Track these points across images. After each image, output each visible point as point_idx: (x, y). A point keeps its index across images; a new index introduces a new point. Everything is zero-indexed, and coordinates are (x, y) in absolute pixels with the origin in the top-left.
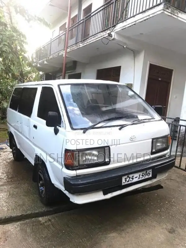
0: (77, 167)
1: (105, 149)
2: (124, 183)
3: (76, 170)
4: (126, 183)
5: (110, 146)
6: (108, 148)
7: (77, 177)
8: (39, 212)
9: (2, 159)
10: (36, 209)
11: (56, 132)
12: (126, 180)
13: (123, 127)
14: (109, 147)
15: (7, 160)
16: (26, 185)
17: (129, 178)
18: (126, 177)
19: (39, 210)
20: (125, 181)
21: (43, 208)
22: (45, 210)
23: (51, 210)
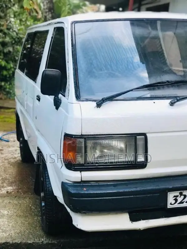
0: (82, 165)
1: (136, 139)
2: (171, 204)
3: (81, 170)
4: (176, 205)
5: (148, 135)
6: (143, 137)
7: (83, 183)
8: (33, 242)
9: (2, 158)
10: (31, 238)
11: (57, 104)
12: (176, 200)
13: (178, 101)
14: (144, 135)
15: (10, 160)
16: (27, 200)
17: (182, 197)
18: (177, 193)
19: (35, 240)
20: (174, 201)
21: (42, 238)
22: (45, 242)
23: (54, 243)
